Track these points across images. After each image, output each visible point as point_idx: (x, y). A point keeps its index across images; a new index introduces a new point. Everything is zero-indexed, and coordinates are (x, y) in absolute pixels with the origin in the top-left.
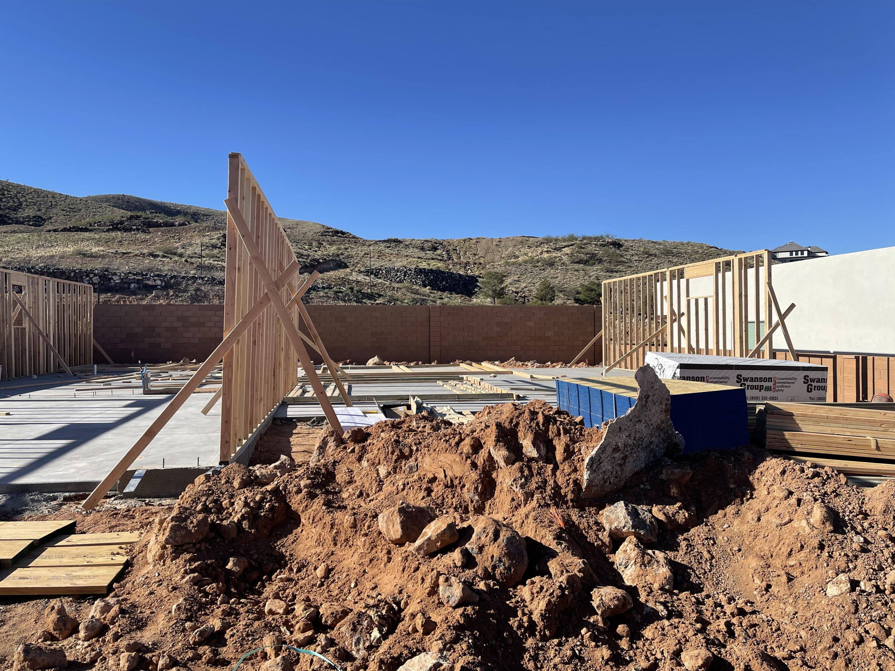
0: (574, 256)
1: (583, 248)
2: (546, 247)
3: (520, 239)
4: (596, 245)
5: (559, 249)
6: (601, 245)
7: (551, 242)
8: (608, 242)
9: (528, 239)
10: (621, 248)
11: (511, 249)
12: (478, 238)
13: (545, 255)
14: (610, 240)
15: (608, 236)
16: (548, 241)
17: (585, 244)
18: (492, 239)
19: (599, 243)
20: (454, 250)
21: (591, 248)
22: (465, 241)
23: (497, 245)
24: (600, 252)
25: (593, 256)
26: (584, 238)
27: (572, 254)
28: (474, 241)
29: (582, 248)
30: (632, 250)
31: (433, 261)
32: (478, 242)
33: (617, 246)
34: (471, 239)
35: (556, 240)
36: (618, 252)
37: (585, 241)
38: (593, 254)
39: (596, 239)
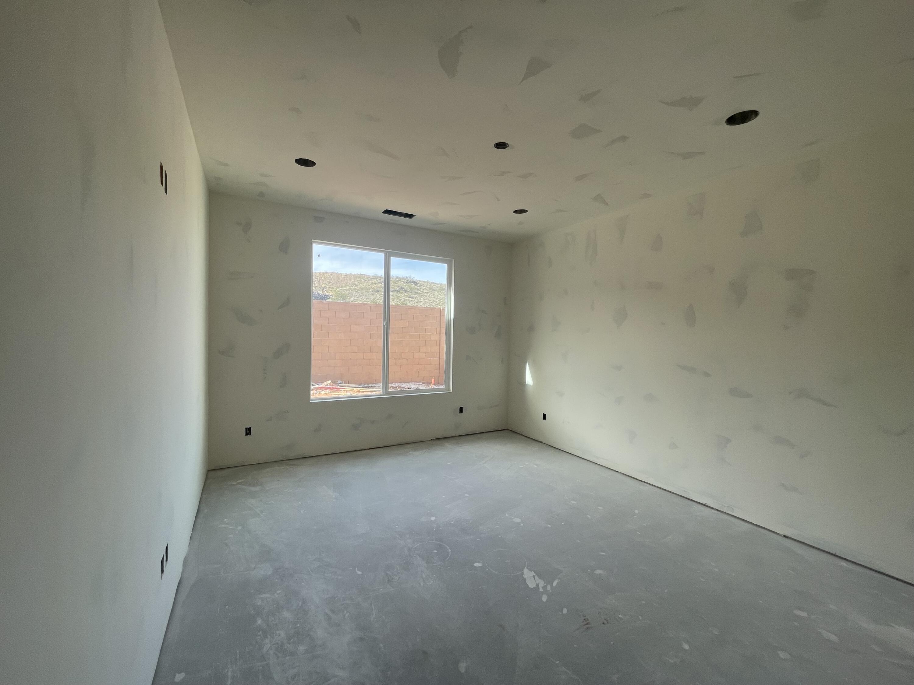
3: (359, 275)
4: (403, 282)
8: (410, 281)
9: (362, 275)
10: (417, 285)
11: (353, 280)
12: (333, 273)
19: (405, 281)
21: (401, 284)
22: (324, 273)
23: (344, 277)
24: (406, 286)
25: (402, 288)
28: (330, 274)
30: (424, 286)
33: (415, 284)
36: (416, 287)
38: (402, 287)
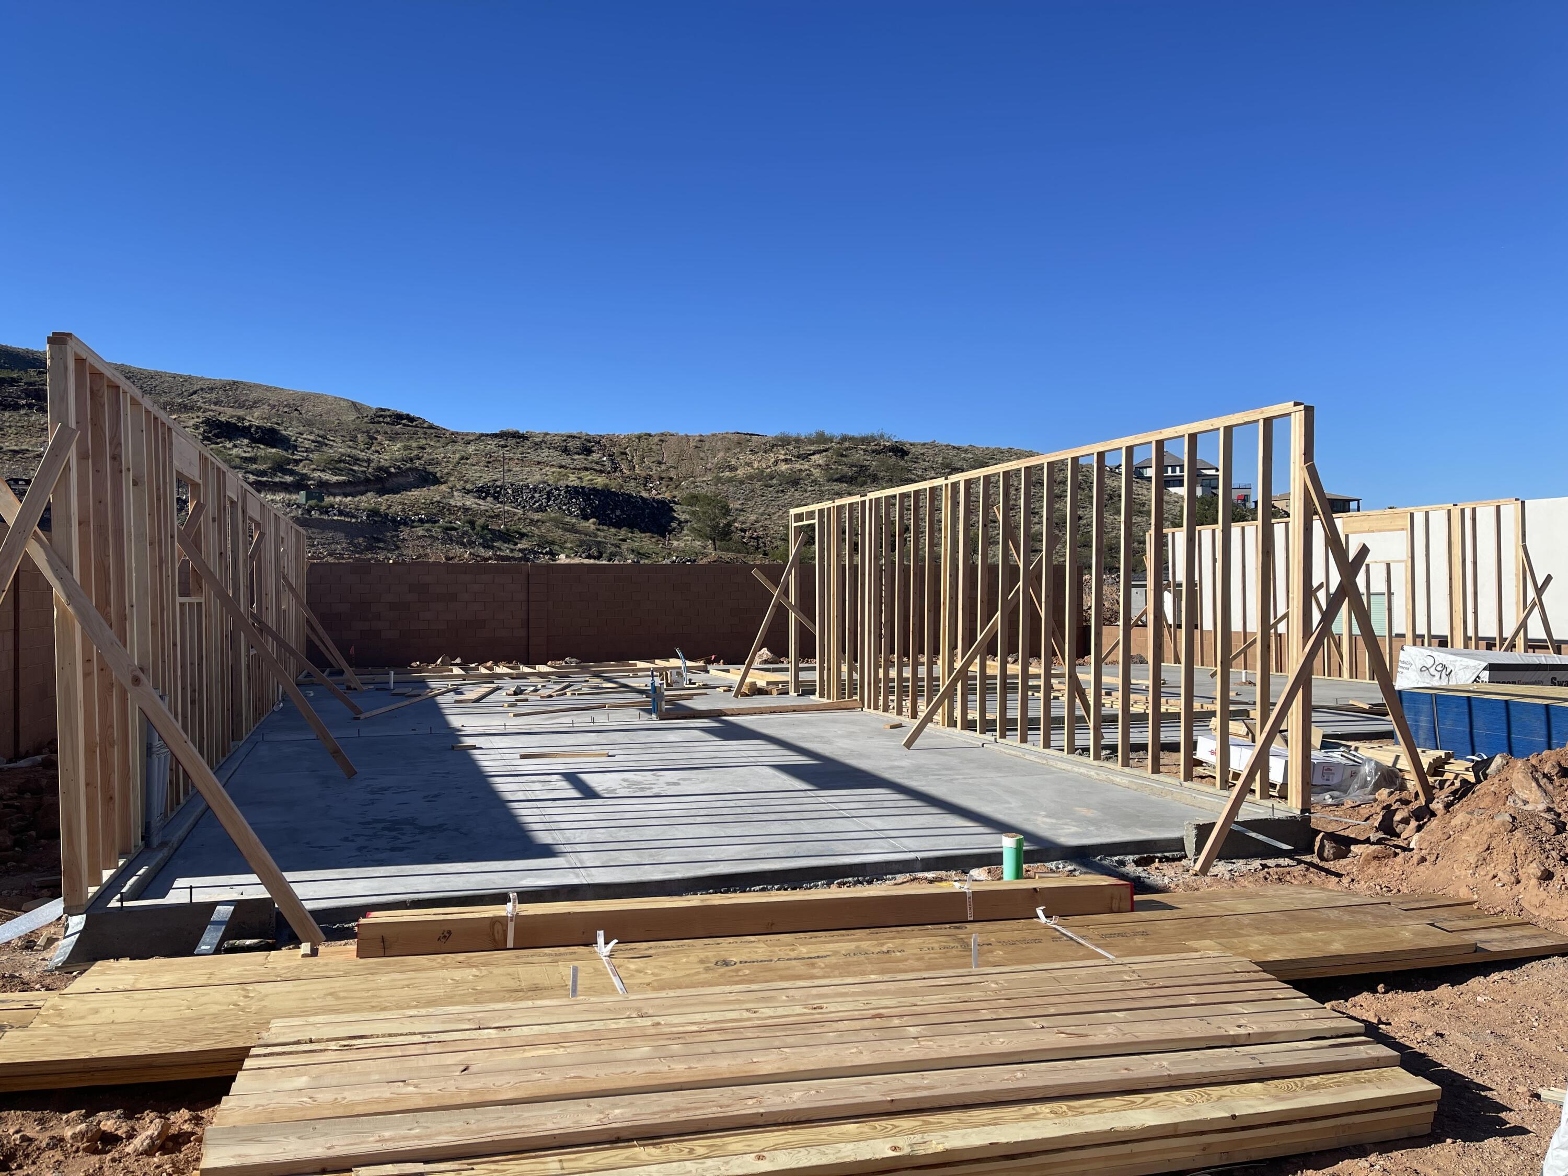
0: (831, 469)
1: (846, 456)
2: (783, 452)
3: (736, 437)
4: (865, 451)
5: (805, 457)
6: (873, 451)
7: (789, 444)
8: (885, 446)
9: (748, 437)
10: (906, 458)
11: (721, 454)
12: (663, 434)
13: (784, 467)
14: (887, 444)
15: (882, 436)
16: (784, 441)
17: (847, 449)
18: (687, 436)
19: (870, 448)
20: (623, 453)
21: (858, 456)
22: (639, 437)
23: (697, 447)
24: (873, 463)
25: (863, 469)
26: (844, 439)
27: (827, 465)
28: (656, 439)
29: (842, 455)
30: (924, 461)
31: (588, 473)
32: (662, 441)
33: (899, 454)
34: (650, 435)
35: (798, 440)
36: (902, 463)
37: (847, 444)
38: (861, 466)
39: (865, 440)
